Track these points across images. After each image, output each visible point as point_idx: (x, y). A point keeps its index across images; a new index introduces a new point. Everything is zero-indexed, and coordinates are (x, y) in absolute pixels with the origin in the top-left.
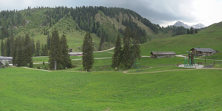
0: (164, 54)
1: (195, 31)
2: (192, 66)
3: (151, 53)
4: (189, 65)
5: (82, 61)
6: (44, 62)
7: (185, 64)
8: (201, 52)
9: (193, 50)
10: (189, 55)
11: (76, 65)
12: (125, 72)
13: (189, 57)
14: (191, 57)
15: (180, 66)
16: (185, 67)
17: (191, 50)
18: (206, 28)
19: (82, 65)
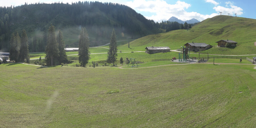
0: (159, 49)
1: (189, 26)
2: (186, 61)
3: (146, 49)
4: (183, 60)
5: (78, 57)
6: (40, 58)
7: (179, 58)
8: (194, 47)
9: (187, 45)
10: (183, 49)
11: (72, 61)
12: (120, 67)
13: (183, 51)
14: (185, 52)
15: (175, 61)
16: (179, 62)
17: (185, 45)
18: (200, 23)
19: (78, 61)
